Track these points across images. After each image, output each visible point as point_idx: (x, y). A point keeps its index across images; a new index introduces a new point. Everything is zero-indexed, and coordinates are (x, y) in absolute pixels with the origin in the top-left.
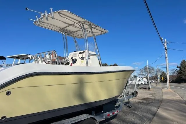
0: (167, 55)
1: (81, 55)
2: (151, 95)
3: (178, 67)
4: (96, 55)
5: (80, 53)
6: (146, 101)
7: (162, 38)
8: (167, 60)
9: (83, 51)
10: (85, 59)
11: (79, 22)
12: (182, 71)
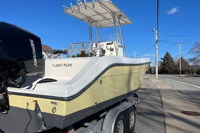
0: (157, 47)
1: (109, 46)
2: (145, 86)
3: (162, 59)
4: (121, 46)
5: (107, 44)
6: (144, 91)
7: (154, 30)
8: (157, 51)
9: (111, 42)
10: (114, 50)
11: (112, 12)
12: (165, 63)
